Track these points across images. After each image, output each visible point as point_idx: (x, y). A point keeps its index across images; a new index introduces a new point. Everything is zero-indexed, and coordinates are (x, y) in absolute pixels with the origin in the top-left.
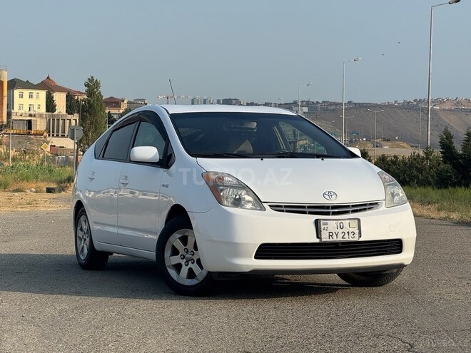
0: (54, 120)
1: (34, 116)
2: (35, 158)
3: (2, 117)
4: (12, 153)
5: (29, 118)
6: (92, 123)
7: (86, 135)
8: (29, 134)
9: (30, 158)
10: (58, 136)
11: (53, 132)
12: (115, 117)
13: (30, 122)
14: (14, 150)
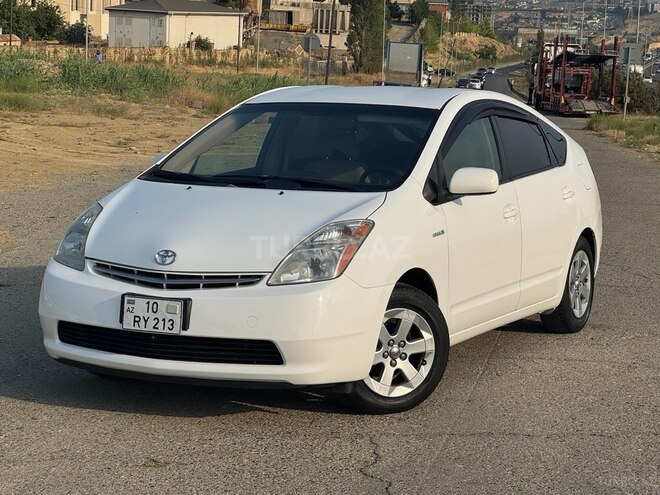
0: (322, 11)
1: (298, 5)
2: (291, 63)
3: (256, 7)
4: (262, 55)
5: (291, 9)
6: (366, 19)
7: (359, 34)
8: (288, 30)
9: (284, 61)
10: (327, 32)
11: (321, 27)
12: (404, 8)
13: (290, 14)
14: (265, 51)
